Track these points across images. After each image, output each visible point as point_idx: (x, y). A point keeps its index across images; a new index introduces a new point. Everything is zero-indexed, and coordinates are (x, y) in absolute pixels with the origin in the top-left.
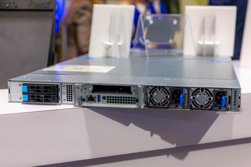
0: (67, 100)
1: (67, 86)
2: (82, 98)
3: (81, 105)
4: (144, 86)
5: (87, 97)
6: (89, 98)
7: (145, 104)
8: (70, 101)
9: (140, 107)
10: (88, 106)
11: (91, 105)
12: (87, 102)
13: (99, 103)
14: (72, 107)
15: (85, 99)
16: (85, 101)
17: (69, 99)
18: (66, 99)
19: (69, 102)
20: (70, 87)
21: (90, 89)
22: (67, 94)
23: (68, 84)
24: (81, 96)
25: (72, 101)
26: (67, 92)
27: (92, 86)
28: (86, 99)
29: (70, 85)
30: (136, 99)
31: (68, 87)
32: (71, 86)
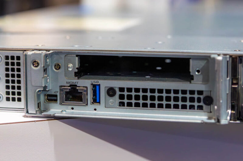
0: (8, 99)
1: (7, 58)
2: (49, 93)
3: (43, 114)
4: (231, 56)
5: (61, 90)
6: (67, 93)
7: (233, 108)
8: (14, 100)
9: (219, 121)
10: (64, 114)
11: (73, 113)
12: (61, 104)
13: (96, 106)
14: (19, 117)
15: (56, 96)
16: (56, 100)
17: (11, 96)
18: (5, 96)
19: (11, 104)
20: (15, 61)
21: (70, 65)
22: (7, 81)
23: (10, 54)
24: (45, 87)
25: (19, 100)
26: (7, 75)
27: (77, 58)
28: (58, 94)
29: (16, 54)
30: (205, 94)
31: (10, 61)
32: (18, 58)
